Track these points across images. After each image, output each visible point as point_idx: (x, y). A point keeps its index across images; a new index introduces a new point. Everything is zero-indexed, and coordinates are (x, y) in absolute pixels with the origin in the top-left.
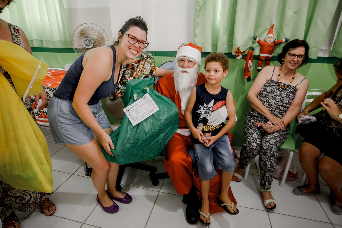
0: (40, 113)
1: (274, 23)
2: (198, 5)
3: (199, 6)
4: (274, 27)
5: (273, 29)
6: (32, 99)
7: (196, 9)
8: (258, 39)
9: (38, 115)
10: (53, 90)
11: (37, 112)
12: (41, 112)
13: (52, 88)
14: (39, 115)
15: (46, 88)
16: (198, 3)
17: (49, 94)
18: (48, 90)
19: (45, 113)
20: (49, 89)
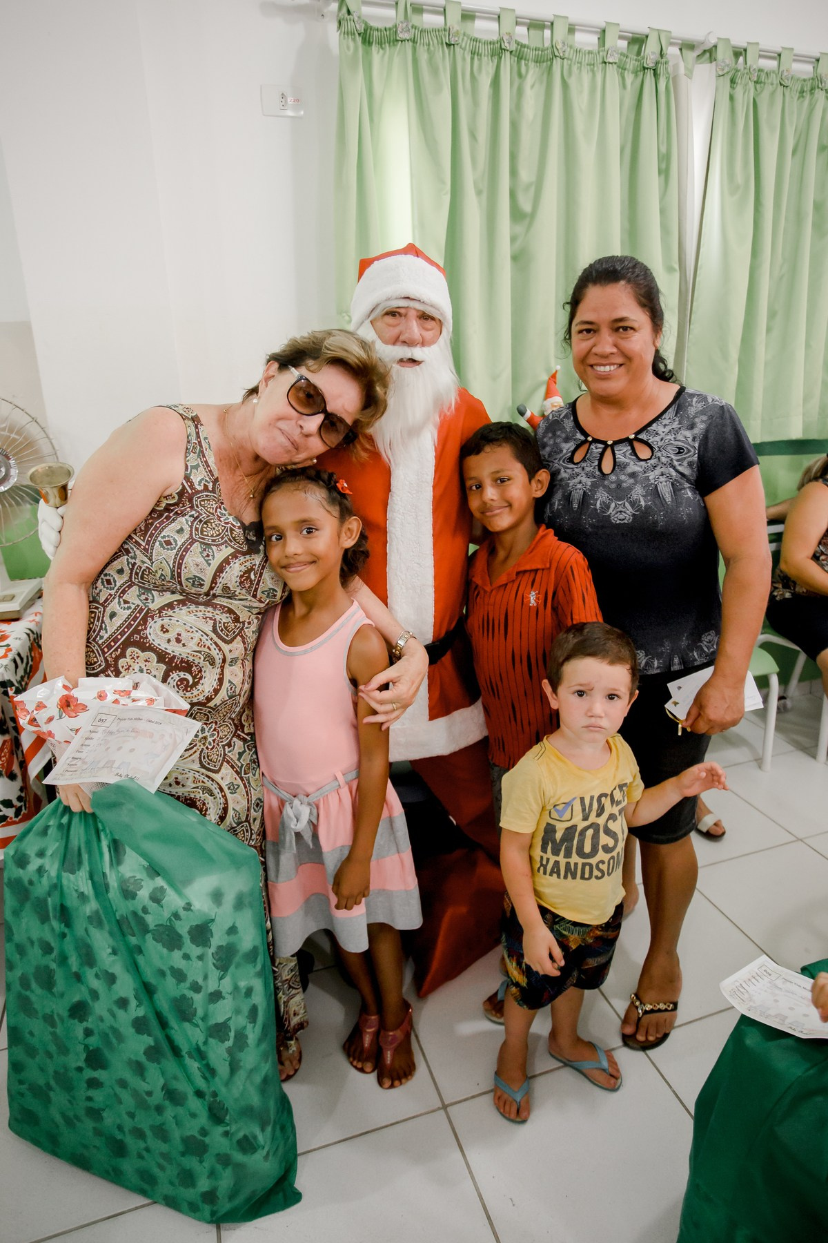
1: (559, 367)
2: (347, 318)
4: (558, 376)
5: (555, 383)
8: (528, 414)
16: (346, 312)
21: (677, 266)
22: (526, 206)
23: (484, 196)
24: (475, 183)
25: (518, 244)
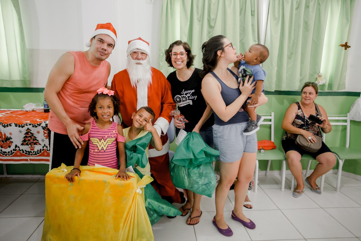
0: (15, 152)
3: (162, 53)
6: (8, 137)
7: (160, 55)
9: (11, 154)
10: (37, 125)
11: (11, 151)
12: (16, 150)
13: (36, 125)
14: (13, 154)
15: (28, 124)
17: (31, 130)
18: (30, 127)
19: (21, 151)
20: (32, 126)
21: (257, 40)
22: (212, 24)
23: (201, 22)
24: (198, 19)
25: (211, 34)
